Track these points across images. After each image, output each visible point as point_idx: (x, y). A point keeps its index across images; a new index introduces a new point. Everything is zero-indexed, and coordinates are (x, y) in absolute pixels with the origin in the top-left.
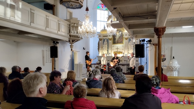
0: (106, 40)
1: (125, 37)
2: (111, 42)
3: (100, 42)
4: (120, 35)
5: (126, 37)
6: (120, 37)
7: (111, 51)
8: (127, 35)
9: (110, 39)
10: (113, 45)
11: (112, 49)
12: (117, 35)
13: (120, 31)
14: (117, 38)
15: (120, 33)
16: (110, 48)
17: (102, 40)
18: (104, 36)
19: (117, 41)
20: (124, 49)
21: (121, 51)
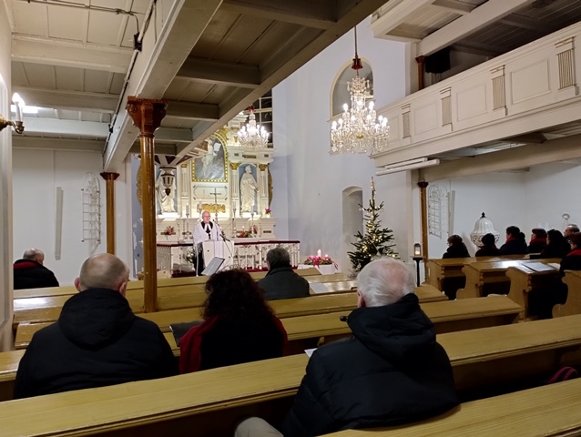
1: (233, 161)
4: (215, 154)
5: (235, 161)
6: (215, 160)
8: (240, 155)
9: (185, 164)
10: (193, 184)
11: (193, 196)
13: (217, 141)
14: (207, 160)
15: (217, 146)
16: (185, 194)
19: (206, 172)
20: (228, 197)
21: (220, 202)
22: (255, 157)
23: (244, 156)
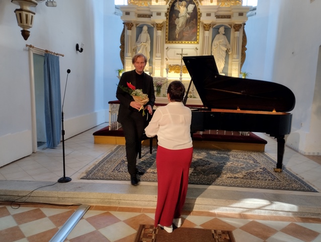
0: (145, 28)
1: (205, 22)
2: (160, 34)
3: (128, 32)
4: (188, 16)
5: (208, 21)
6: (188, 22)
7: (162, 64)
9: (159, 27)
10: (166, 46)
11: (165, 57)
12: (180, 15)
13: (191, 2)
14: (180, 22)
15: (191, 7)
16: (159, 55)
17: (134, 29)
18: (140, 16)
19: (179, 34)
22: (229, 17)
23: (218, 17)
